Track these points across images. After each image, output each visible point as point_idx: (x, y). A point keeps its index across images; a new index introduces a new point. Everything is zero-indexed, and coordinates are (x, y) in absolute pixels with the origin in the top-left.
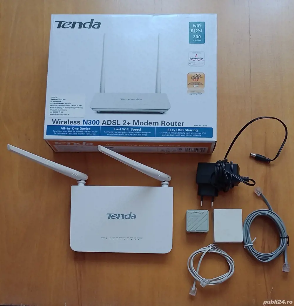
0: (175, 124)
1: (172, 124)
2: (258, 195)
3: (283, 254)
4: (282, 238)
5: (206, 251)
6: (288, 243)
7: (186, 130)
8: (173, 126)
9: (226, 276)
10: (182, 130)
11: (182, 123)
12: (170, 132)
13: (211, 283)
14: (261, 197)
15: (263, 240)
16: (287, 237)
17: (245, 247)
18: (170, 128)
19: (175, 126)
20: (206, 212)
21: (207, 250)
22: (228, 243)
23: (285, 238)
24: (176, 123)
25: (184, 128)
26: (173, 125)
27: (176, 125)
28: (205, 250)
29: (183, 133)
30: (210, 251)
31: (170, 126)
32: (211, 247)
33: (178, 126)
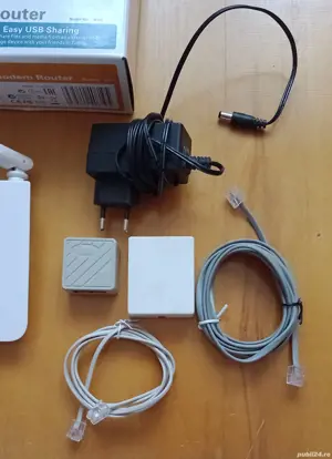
0: (22, 15)
1: (16, 16)
2: (235, 207)
3: (288, 341)
4: (287, 306)
5: (109, 336)
6: (300, 317)
7: (49, 30)
8: (17, 21)
9: (153, 396)
10: (41, 30)
11: (42, 13)
12: (10, 34)
13: (115, 412)
14: (241, 212)
15: (243, 311)
16: (299, 304)
17: (202, 326)
18: (11, 25)
19: (22, 20)
20: (111, 244)
21: (110, 333)
22: (162, 318)
23: (294, 304)
24: (25, 12)
25: (45, 25)
26: (19, 17)
27: (25, 18)
28: (106, 332)
29: (42, 37)
30: (118, 336)
31: (10, 20)
32: (121, 327)
33: (30, 21)
